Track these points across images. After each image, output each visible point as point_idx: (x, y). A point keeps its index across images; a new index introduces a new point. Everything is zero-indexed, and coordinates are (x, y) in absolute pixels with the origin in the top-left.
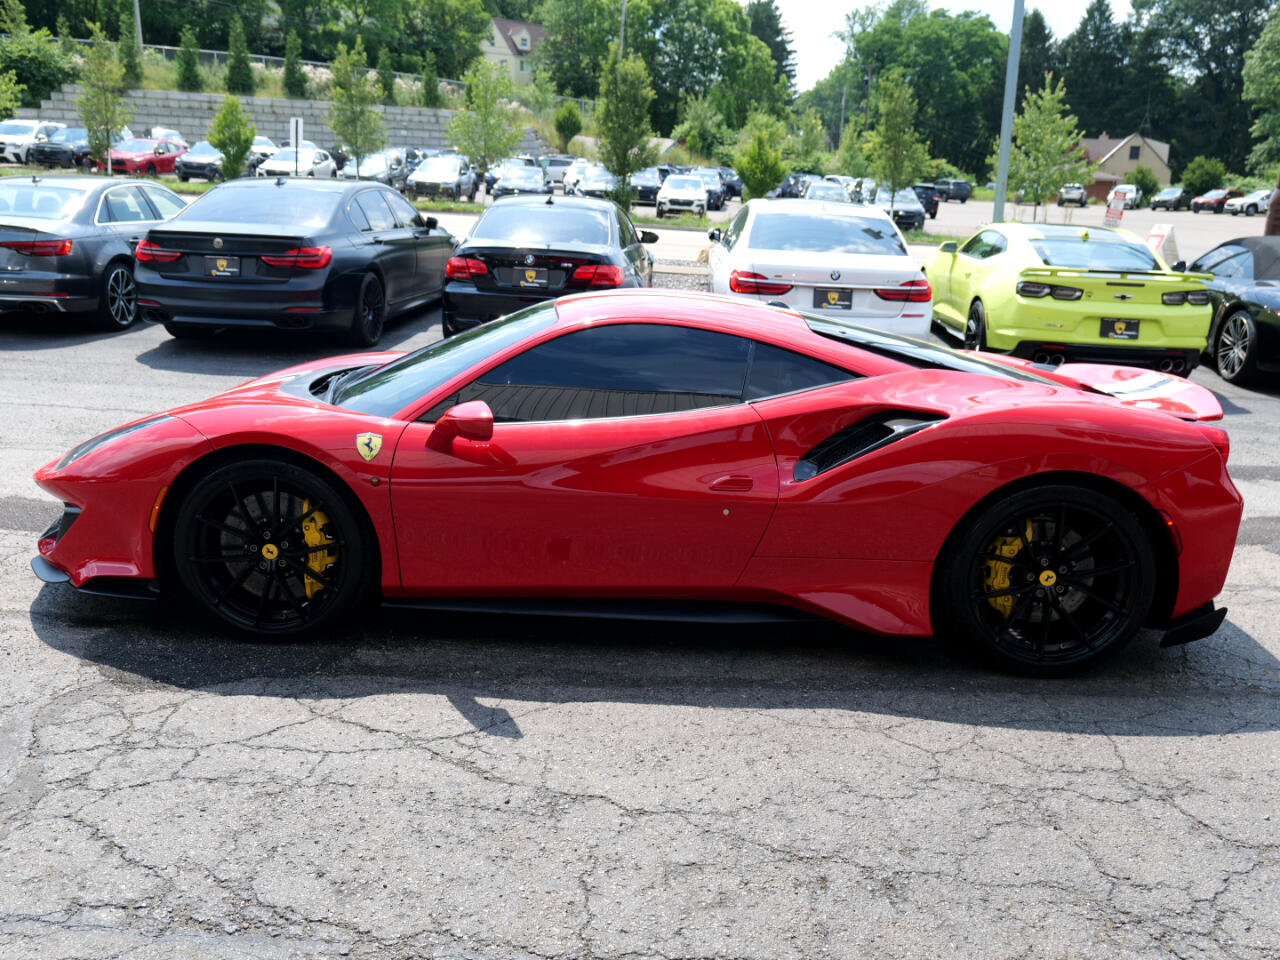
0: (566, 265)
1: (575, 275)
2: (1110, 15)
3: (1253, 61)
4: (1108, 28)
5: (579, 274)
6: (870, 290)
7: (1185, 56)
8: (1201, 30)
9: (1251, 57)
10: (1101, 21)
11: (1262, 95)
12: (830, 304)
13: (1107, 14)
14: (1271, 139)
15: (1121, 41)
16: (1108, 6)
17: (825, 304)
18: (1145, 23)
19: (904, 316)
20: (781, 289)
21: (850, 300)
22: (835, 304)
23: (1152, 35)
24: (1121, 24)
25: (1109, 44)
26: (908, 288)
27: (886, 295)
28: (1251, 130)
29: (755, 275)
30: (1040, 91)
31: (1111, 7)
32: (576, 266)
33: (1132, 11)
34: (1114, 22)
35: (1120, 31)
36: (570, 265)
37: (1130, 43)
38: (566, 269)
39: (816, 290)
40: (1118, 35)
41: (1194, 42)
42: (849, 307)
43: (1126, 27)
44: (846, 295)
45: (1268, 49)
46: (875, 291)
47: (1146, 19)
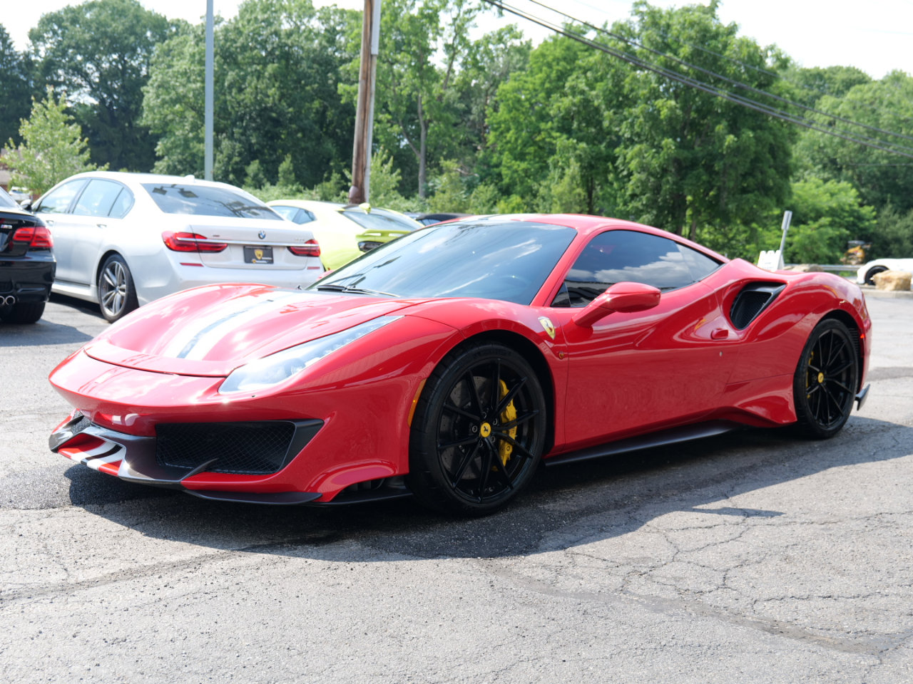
0: (6, 226)
1: (14, 236)
2: (11, 43)
3: (150, 95)
4: (11, 55)
5: (19, 236)
6: (284, 247)
7: (80, 86)
8: (89, 67)
9: (148, 92)
10: (5, 48)
11: (156, 122)
12: (257, 259)
13: (9, 42)
14: (166, 158)
15: (24, 66)
16: (8, 35)
17: (254, 260)
18: (42, 53)
19: (309, 268)
20: (216, 248)
21: (272, 256)
22: (261, 260)
23: (49, 66)
24: (22, 52)
25: (13, 67)
26: (309, 245)
27: (295, 251)
28: (156, 149)
29: (194, 235)
30: (44, 101)
31: (10, 36)
32: (15, 227)
33: (30, 43)
34: (15, 50)
35: (21, 58)
36: (11, 227)
37: (32, 69)
38: (6, 231)
39: (244, 247)
40: (21, 62)
41: (85, 76)
42: (271, 262)
43: (27, 55)
44: (268, 251)
45: (159, 87)
46: (289, 248)
47: (43, 50)
